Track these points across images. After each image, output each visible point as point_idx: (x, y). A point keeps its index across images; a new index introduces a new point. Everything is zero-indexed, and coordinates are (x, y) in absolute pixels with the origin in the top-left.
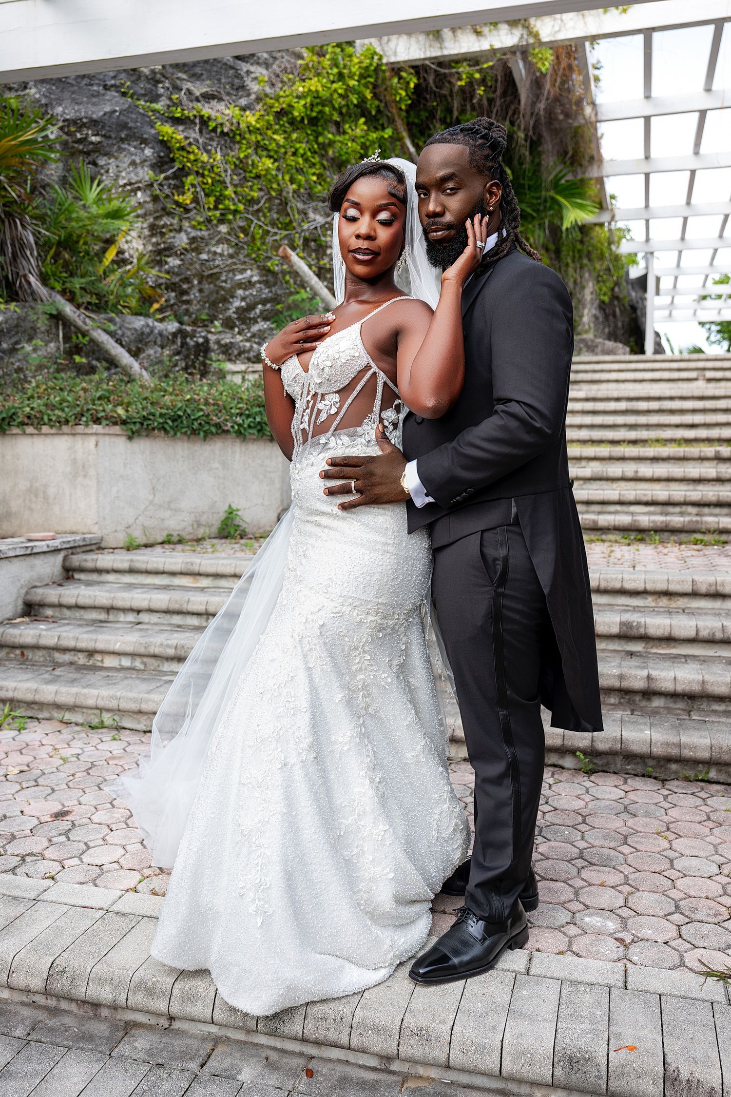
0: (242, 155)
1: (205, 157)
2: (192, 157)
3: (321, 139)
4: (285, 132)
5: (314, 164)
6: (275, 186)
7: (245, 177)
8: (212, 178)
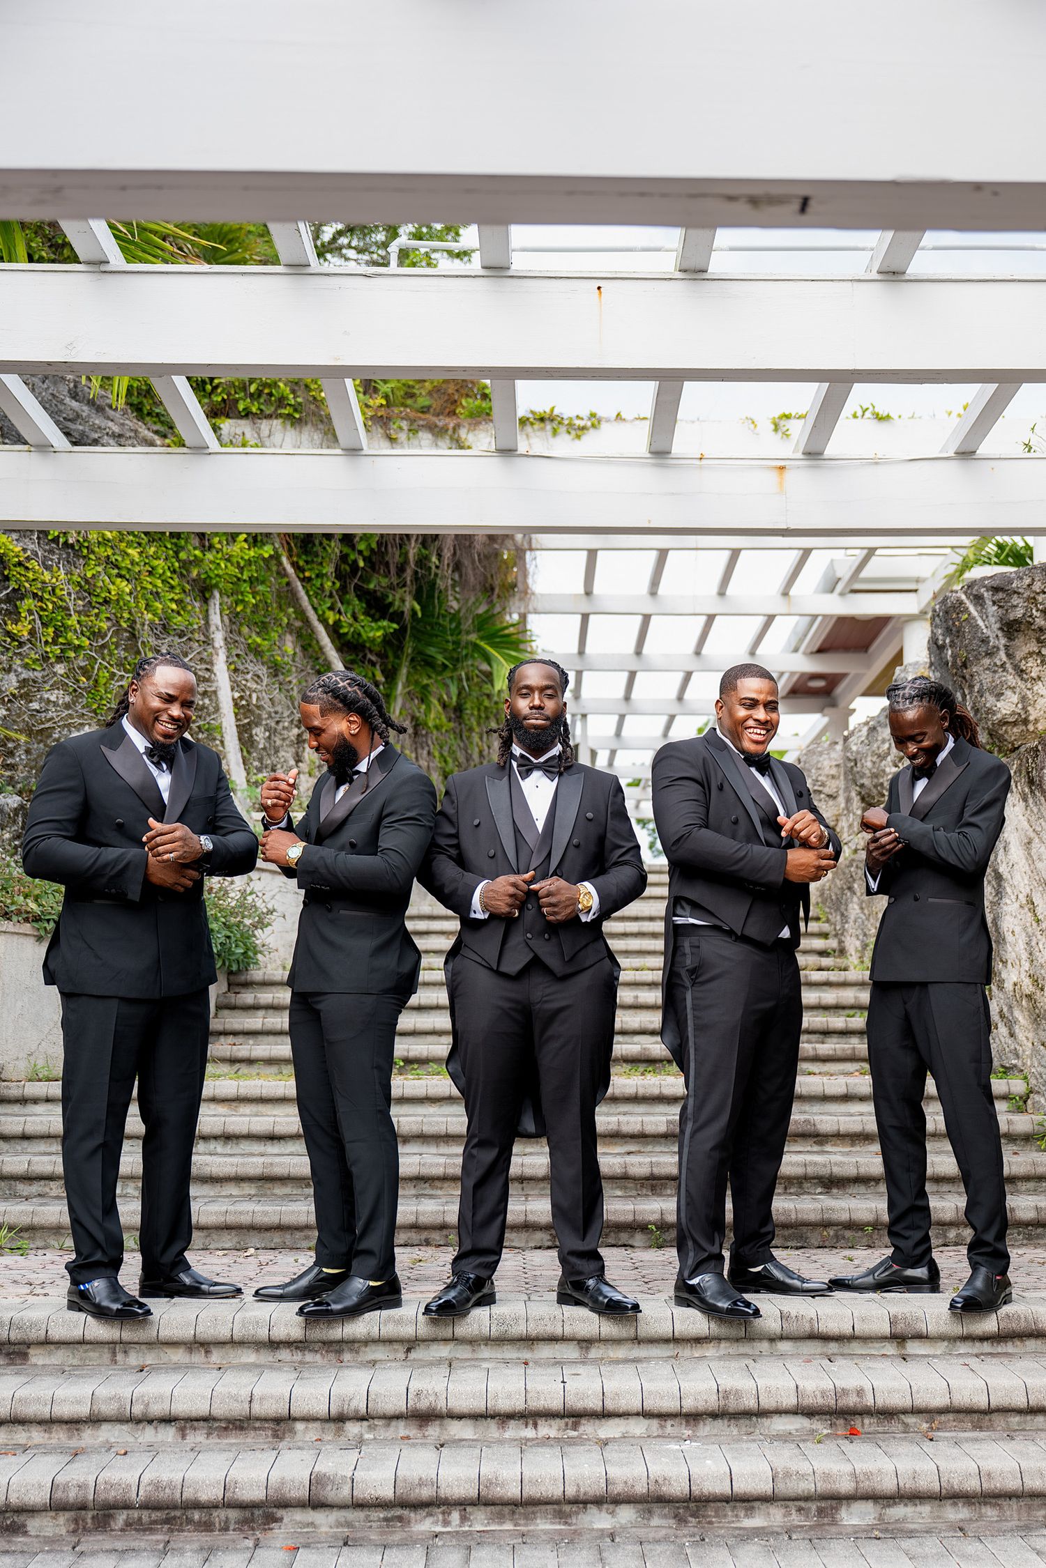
0: (89, 575)
1: (47, 576)
2: (30, 575)
3: (183, 555)
4: (139, 544)
5: (172, 587)
6: (126, 615)
7: (90, 603)
8: (53, 603)
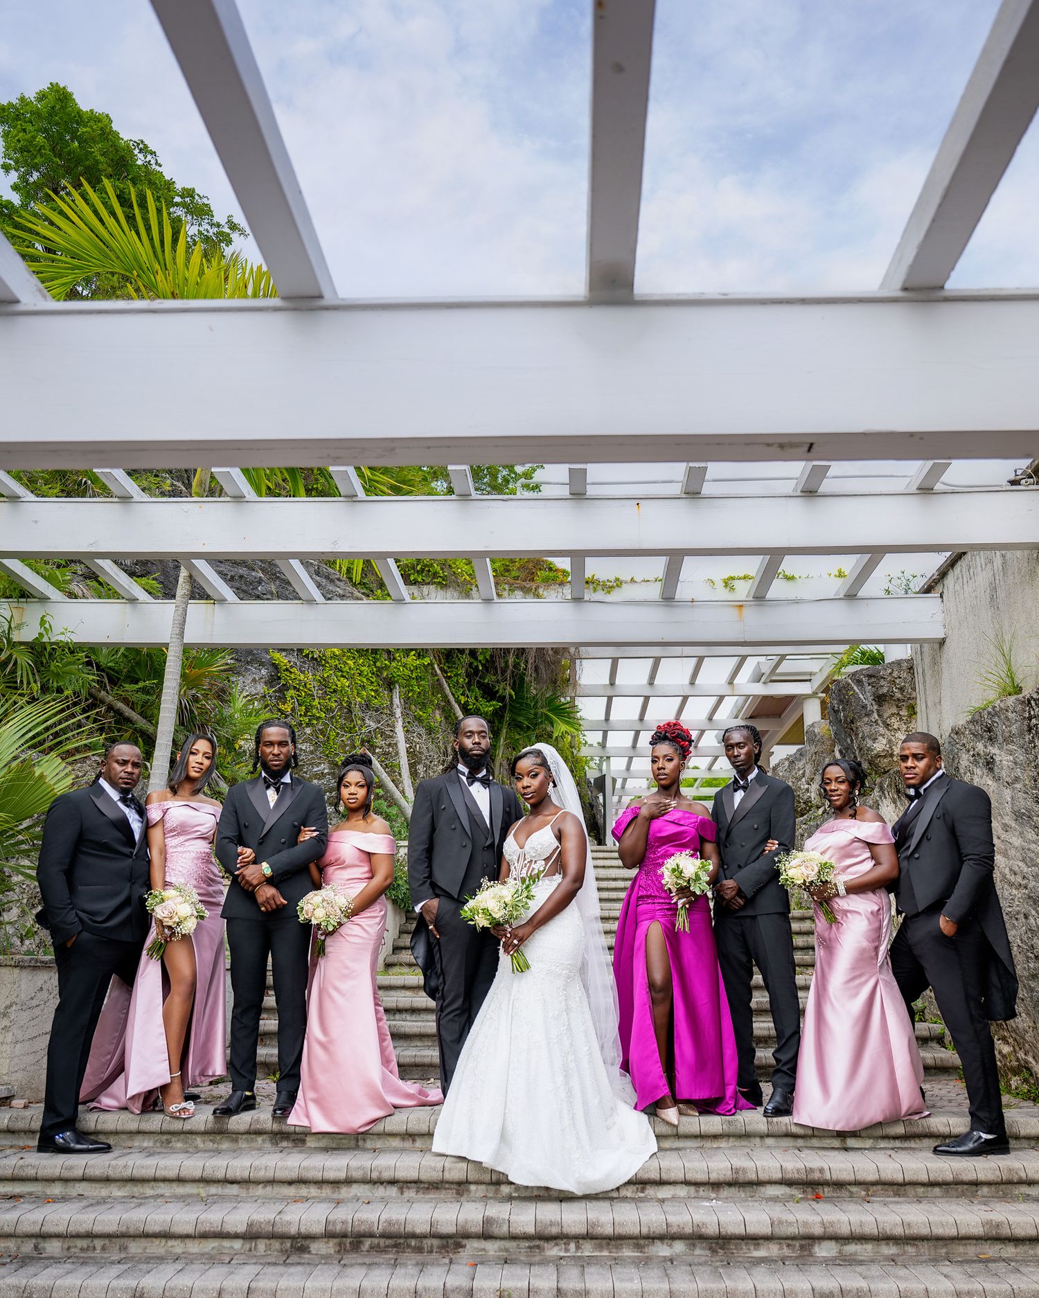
0: (325, 675)
1: (302, 677)
2: (293, 676)
3: (378, 664)
4: (354, 658)
5: (372, 683)
6: (346, 699)
7: (325, 692)
8: (305, 692)
